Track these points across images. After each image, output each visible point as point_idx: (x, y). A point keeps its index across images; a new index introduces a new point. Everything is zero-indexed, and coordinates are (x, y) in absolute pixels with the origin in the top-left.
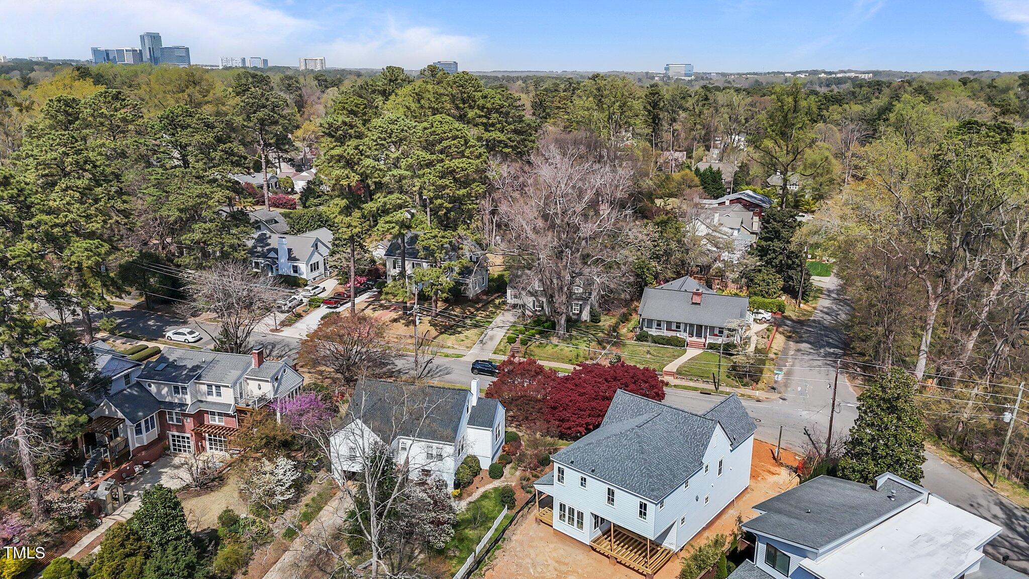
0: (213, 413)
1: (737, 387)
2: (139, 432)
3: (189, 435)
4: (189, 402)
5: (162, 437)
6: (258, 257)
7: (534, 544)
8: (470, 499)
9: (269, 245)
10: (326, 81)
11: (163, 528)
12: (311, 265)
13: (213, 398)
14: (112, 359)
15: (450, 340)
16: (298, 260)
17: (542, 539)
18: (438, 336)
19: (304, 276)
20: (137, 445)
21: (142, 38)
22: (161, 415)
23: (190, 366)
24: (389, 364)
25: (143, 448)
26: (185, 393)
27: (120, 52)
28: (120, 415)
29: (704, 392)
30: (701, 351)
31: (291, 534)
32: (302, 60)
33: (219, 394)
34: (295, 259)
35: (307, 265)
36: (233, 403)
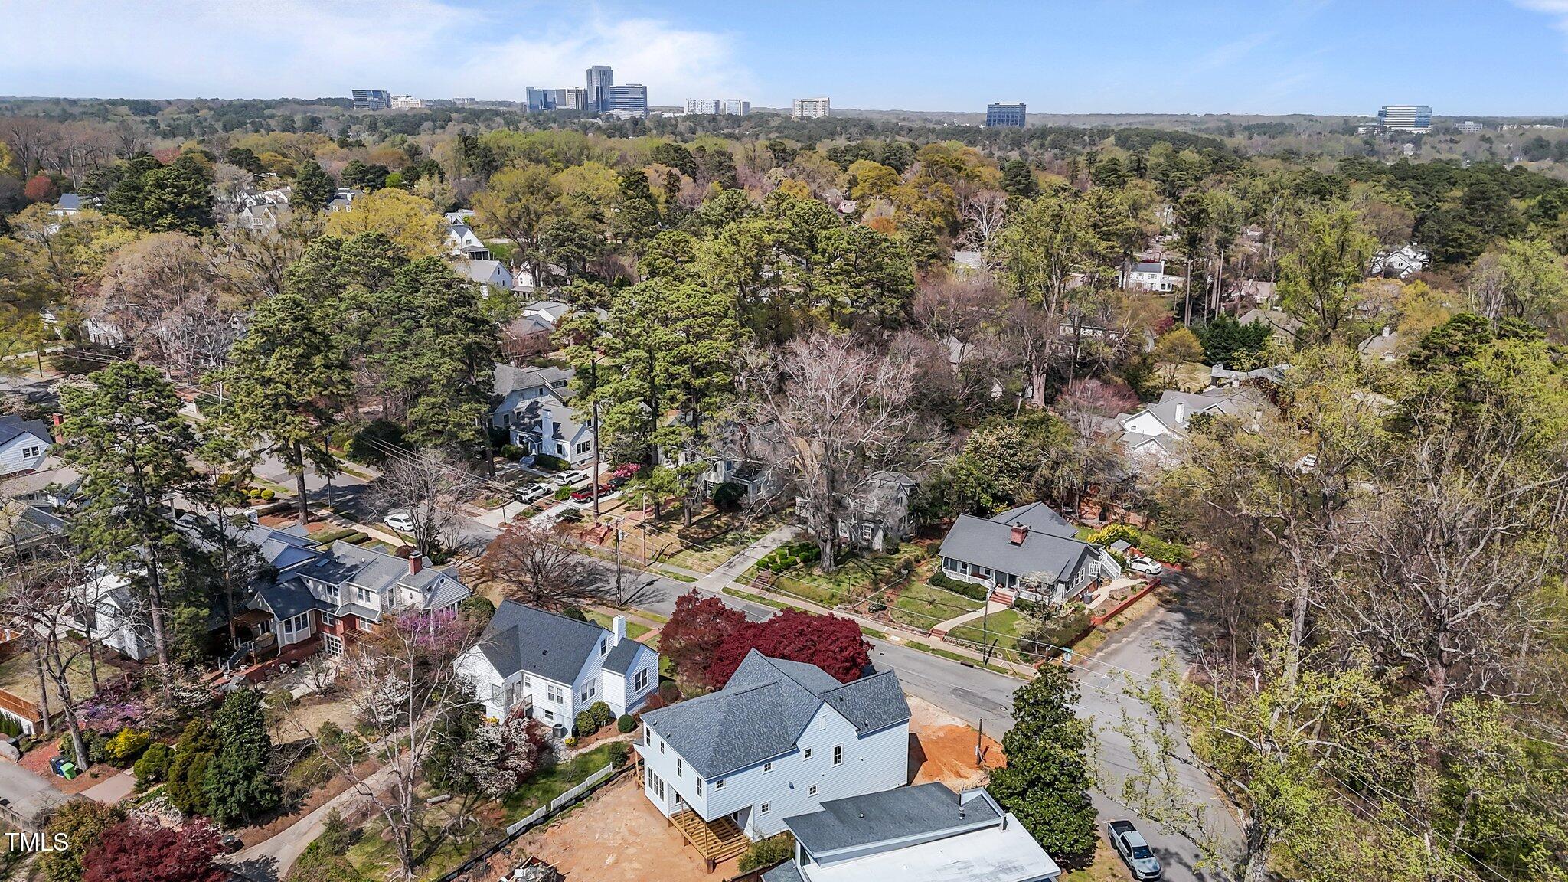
0: (363, 619)
1: (1016, 661)
2: (289, 630)
3: (339, 639)
4: (339, 603)
5: (315, 638)
6: (523, 430)
7: (618, 809)
8: (583, 751)
9: (538, 416)
10: (784, 151)
11: (238, 730)
12: (579, 445)
13: (362, 603)
14: (289, 547)
15: (692, 557)
16: (563, 438)
17: (630, 804)
18: (681, 551)
19: (568, 459)
20: (287, 643)
21: (589, 73)
22: (317, 613)
23: (348, 566)
24: (601, 580)
25: (292, 646)
26: (336, 594)
27: (561, 92)
28: (271, 610)
29: (967, 664)
30: (1005, 607)
31: (385, 756)
32: (798, 103)
33: (368, 599)
34: (561, 437)
35: (572, 444)
36: (379, 610)
